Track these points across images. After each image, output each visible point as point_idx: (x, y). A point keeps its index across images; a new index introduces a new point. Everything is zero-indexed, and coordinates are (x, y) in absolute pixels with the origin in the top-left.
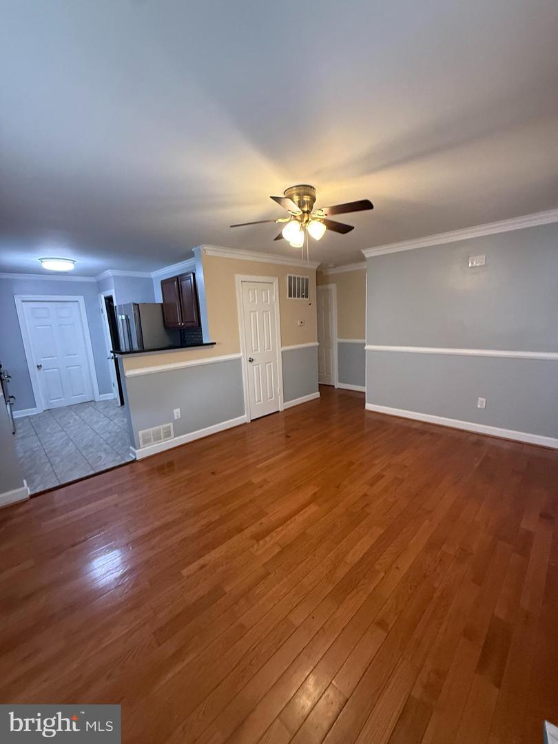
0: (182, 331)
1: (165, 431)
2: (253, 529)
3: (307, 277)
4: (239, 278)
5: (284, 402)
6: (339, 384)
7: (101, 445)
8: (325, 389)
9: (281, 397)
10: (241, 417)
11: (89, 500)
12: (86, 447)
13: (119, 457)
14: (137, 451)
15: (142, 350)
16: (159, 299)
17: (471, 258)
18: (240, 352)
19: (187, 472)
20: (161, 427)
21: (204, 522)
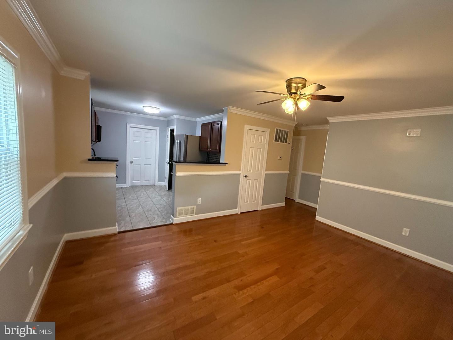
0: (208, 153)
1: (191, 210)
2: (236, 282)
3: (288, 130)
4: (247, 127)
5: (262, 205)
6: (298, 199)
7: (156, 211)
8: (289, 201)
9: (260, 202)
10: (235, 210)
11: (146, 242)
12: (148, 211)
13: (164, 220)
14: (174, 219)
15: (185, 162)
16: (199, 133)
17: (409, 130)
18: (240, 171)
19: (200, 237)
20: (190, 207)
21: (207, 270)
